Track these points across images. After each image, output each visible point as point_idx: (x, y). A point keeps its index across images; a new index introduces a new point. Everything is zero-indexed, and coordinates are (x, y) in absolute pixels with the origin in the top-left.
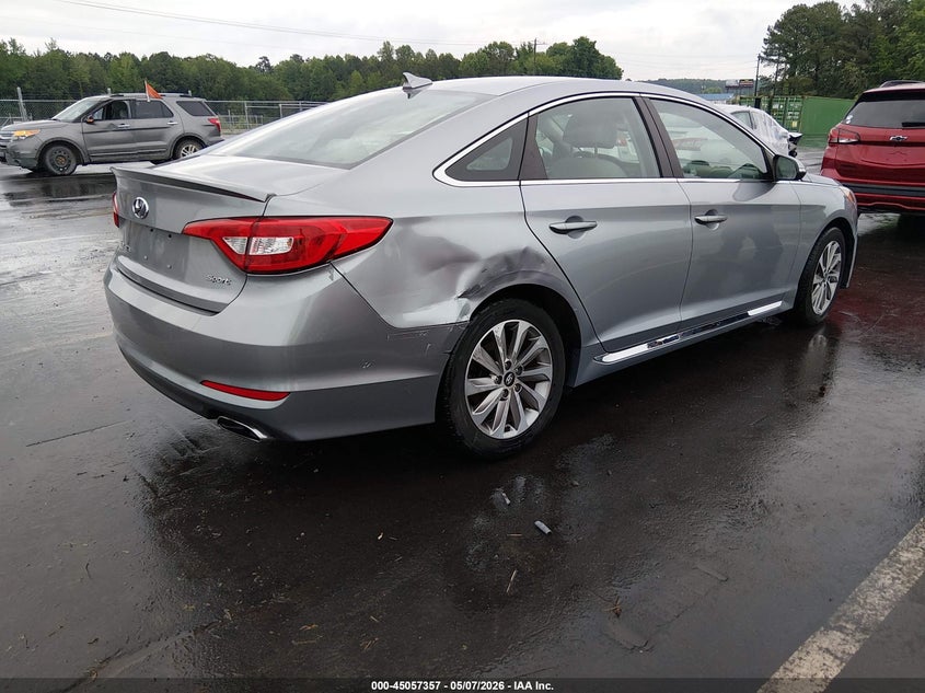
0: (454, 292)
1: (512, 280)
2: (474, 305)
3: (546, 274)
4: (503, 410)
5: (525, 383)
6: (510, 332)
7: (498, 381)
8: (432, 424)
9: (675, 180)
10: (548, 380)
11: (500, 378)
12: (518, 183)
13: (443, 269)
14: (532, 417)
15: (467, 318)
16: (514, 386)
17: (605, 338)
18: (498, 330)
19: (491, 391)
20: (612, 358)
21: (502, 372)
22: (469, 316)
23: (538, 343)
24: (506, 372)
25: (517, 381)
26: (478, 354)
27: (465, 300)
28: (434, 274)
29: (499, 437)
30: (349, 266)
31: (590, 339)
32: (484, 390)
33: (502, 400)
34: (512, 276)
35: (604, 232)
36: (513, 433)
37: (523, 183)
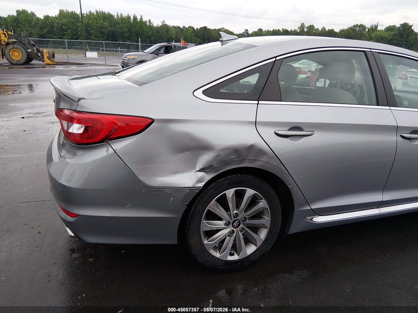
0: (194, 167)
1: (241, 163)
2: (208, 177)
3: (267, 162)
4: (229, 242)
5: (248, 227)
6: (239, 195)
7: (227, 224)
8: (175, 245)
9: (388, 108)
10: (267, 228)
11: (229, 222)
12: (257, 102)
13: (188, 153)
14: (251, 249)
15: (201, 185)
16: (238, 229)
17: (315, 206)
18: (230, 193)
19: (221, 230)
20: (320, 219)
21: (231, 219)
22: (203, 184)
23: (260, 204)
24: (233, 219)
25: (241, 226)
26: (213, 206)
27: (202, 174)
28: (182, 155)
29: (224, 259)
30: (120, 145)
31: (304, 205)
32: (215, 229)
33: (229, 236)
34: (242, 161)
35: (318, 139)
36: (235, 257)
37: (260, 102)
